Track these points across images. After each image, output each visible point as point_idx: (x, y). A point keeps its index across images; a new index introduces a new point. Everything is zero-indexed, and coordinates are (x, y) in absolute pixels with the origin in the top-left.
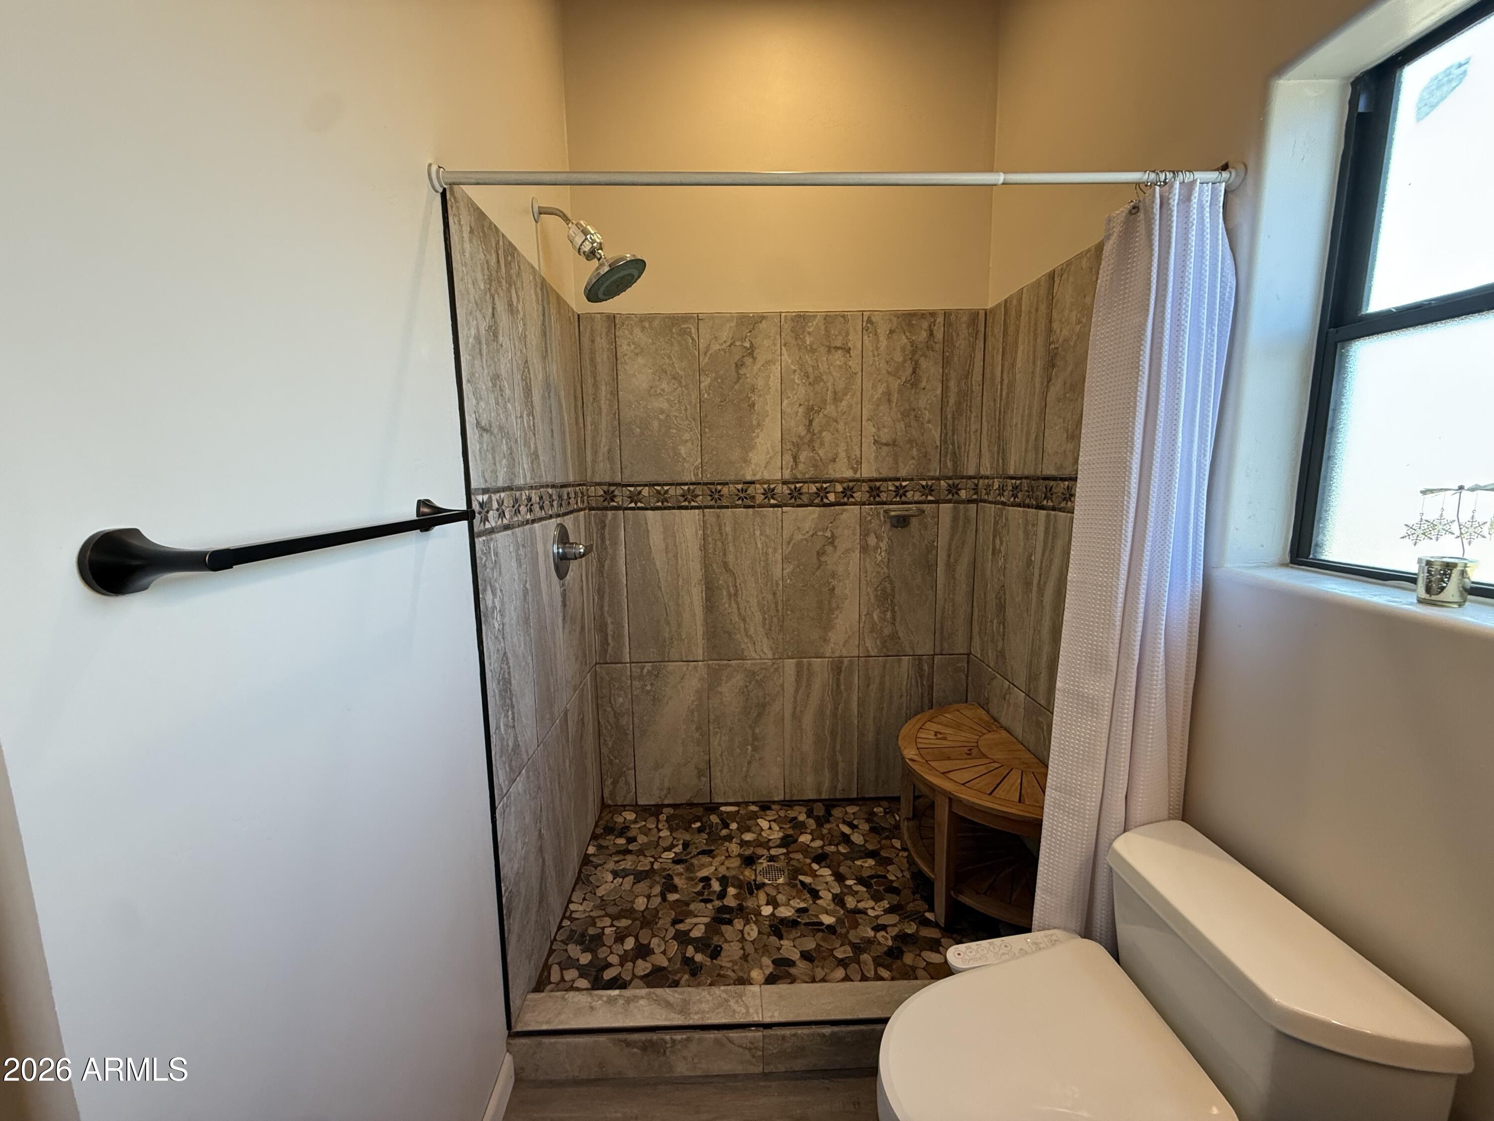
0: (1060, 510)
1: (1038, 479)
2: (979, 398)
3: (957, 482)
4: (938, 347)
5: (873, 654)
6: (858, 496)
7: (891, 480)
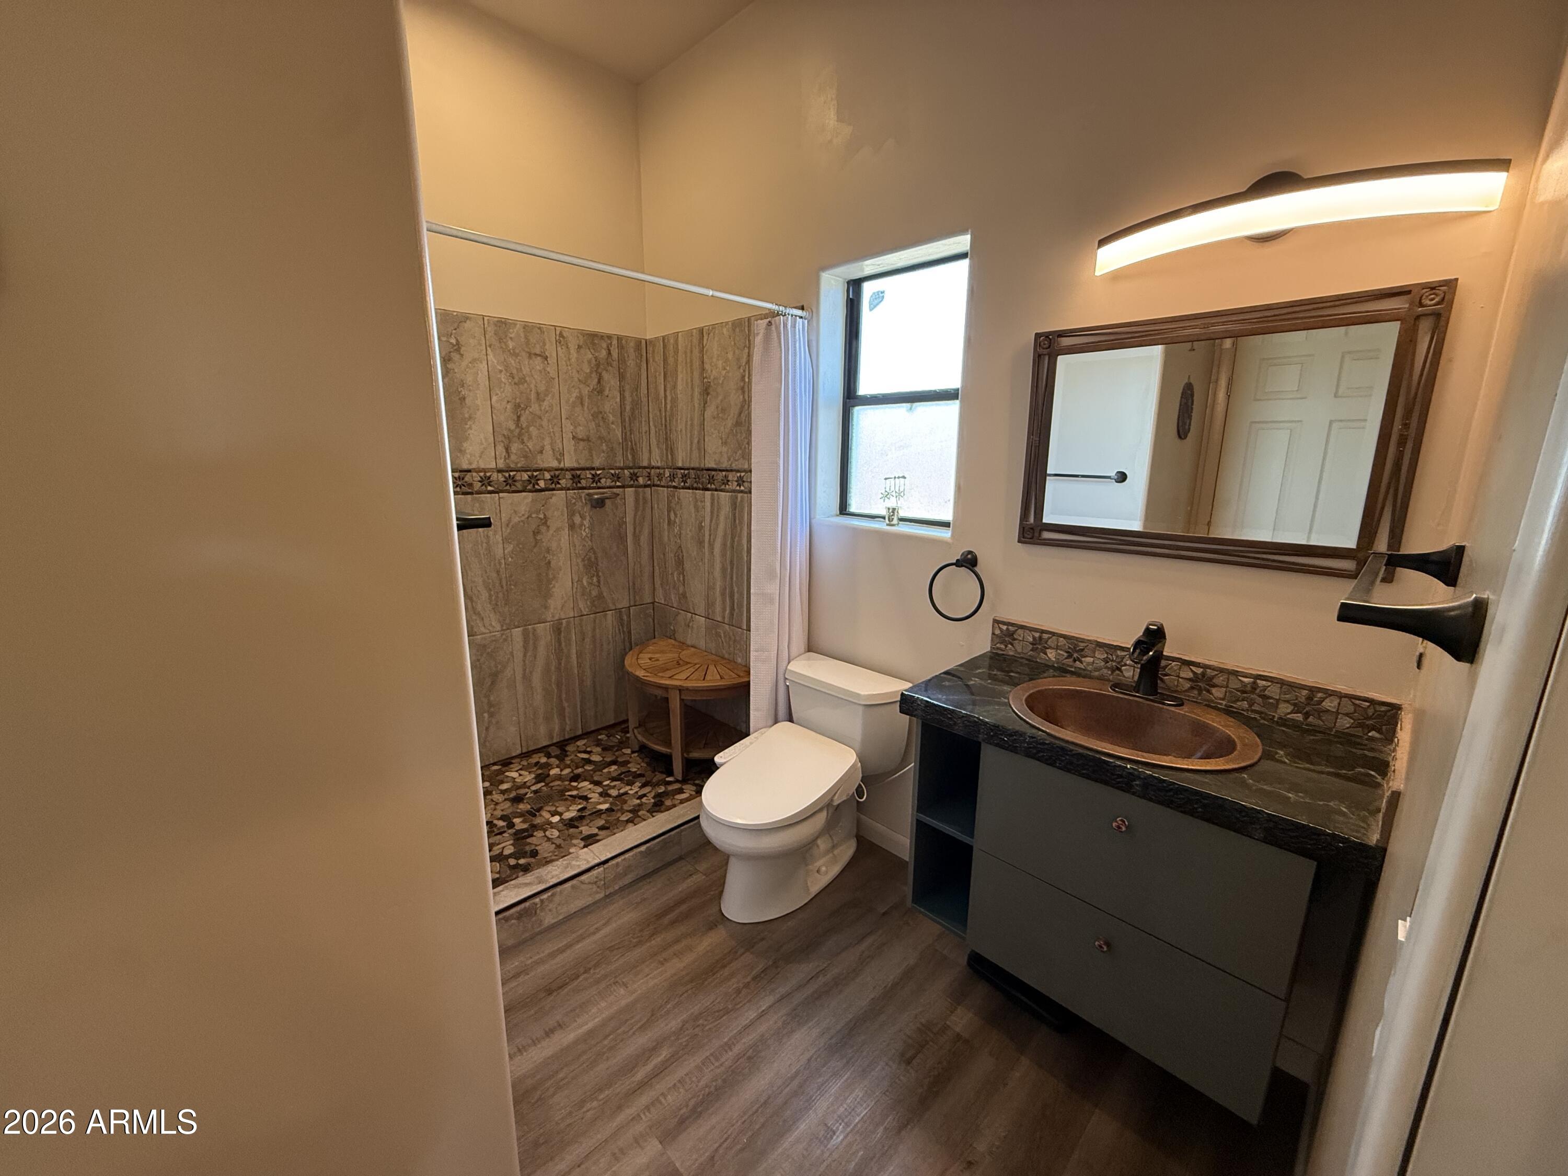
0: (722, 491)
1: (702, 470)
2: (646, 408)
3: (636, 471)
4: (615, 364)
5: (585, 613)
6: (563, 482)
7: (588, 469)
